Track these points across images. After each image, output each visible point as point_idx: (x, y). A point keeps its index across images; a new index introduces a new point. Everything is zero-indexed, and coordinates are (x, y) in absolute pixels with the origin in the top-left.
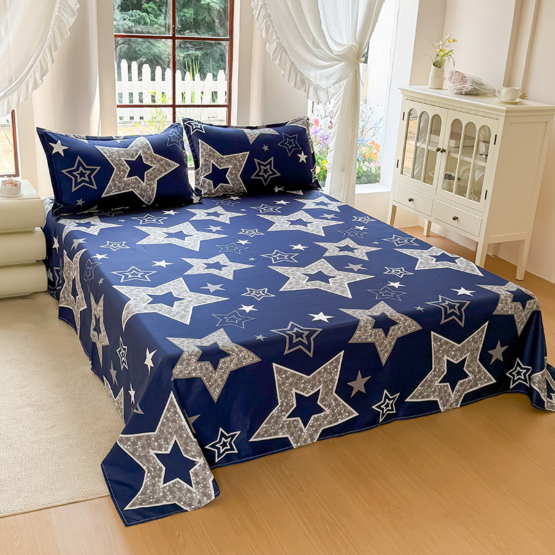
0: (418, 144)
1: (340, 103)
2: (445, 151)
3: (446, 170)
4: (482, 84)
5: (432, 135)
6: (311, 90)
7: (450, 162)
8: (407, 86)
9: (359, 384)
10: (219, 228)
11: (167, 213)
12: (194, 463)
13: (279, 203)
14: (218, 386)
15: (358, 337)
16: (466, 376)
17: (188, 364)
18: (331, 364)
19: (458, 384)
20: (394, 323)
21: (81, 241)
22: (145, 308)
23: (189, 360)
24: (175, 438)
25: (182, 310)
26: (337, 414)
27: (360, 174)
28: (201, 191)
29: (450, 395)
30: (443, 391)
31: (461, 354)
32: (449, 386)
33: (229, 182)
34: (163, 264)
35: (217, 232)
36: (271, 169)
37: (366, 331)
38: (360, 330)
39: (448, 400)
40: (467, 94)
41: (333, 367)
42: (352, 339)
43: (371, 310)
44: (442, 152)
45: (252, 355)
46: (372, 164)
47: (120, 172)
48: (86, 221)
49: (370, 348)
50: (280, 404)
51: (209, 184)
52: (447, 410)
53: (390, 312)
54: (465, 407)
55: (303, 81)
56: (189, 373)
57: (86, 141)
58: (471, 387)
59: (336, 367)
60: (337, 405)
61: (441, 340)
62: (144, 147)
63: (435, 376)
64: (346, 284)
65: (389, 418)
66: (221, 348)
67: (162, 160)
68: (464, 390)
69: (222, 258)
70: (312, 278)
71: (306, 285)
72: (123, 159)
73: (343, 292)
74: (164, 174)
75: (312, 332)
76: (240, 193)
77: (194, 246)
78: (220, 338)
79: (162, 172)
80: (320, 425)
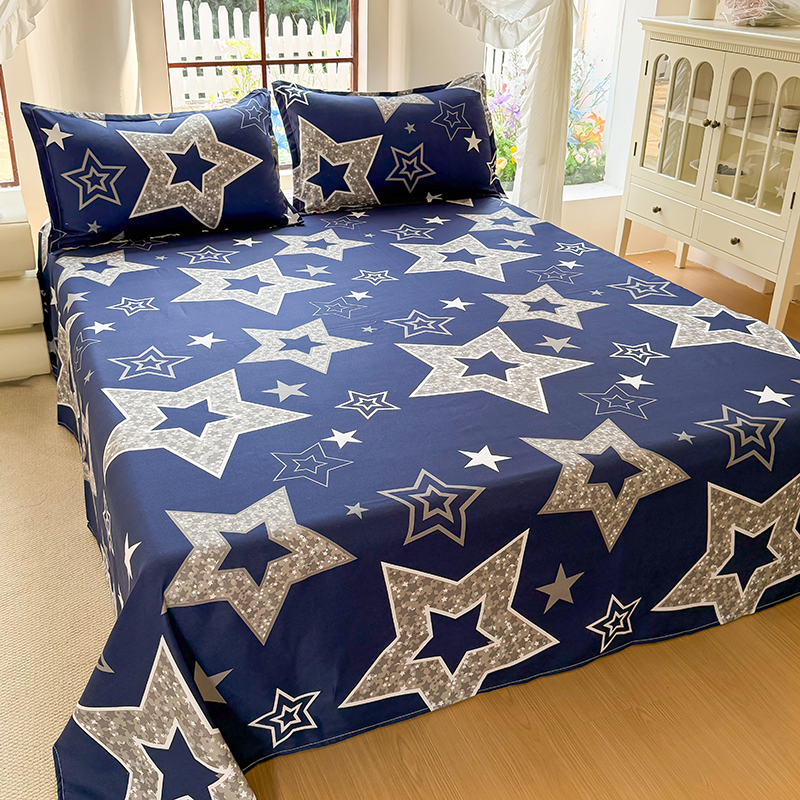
0: (672, 115)
1: (539, 48)
2: (719, 125)
3: (721, 156)
4: (786, 7)
5: (696, 100)
6: (489, 25)
7: (728, 145)
8: (651, 15)
9: (560, 588)
10: (321, 270)
11: (241, 242)
12: (214, 777)
13: (431, 221)
14: (267, 614)
15: (559, 501)
16: (772, 558)
17: (199, 577)
18: (503, 555)
19: (755, 572)
20: (634, 470)
21: (78, 297)
22: (147, 439)
23: (202, 567)
24: (176, 724)
25: (216, 443)
26: (517, 645)
27: (572, 169)
28: (303, 204)
29: (737, 595)
30: (725, 588)
31: (765, 521)
32: (737, 578)
33: (350, 187)
34: (208, 341)
35: (318, 277)
36: (419, 164)
37: (574, 489)
38: (563, 488)
39: (733, 604)
40: (759, 25)
41: (509, 561)
42: (546, 506)
43: (586, 440)
44: (714, 127)
45: (336, 549)
46: (591, 151)
47: (159, 173)
48: (101, 259)
49: (584, 522)
50: (399, 636)
51: (316, 192)
52: (732, 620)
53: (624, 445)
54: (764, 612)
55: (475, 11)
56: (202, 595)
57: (104, 124)
58: (778, 577)
59: (514, 560)
60: (516, 630)
61: (726, 496)
62: (202, 132)
63: (711, 563)
64: (538, 379)
65: (620, 644)
66: (272, 537)
67: (232, 152)
68: (765, 584)
69: (315, 329)
70: (475, 367)
71: (463, 383)
72: (164, 152)
73: (531, 398)
74: (235, 177)
75: (463, 495)
76: (369, 205)
77: (271, 304)
78: (274, 513)
79: (232, 174)
80: (482, 668)
